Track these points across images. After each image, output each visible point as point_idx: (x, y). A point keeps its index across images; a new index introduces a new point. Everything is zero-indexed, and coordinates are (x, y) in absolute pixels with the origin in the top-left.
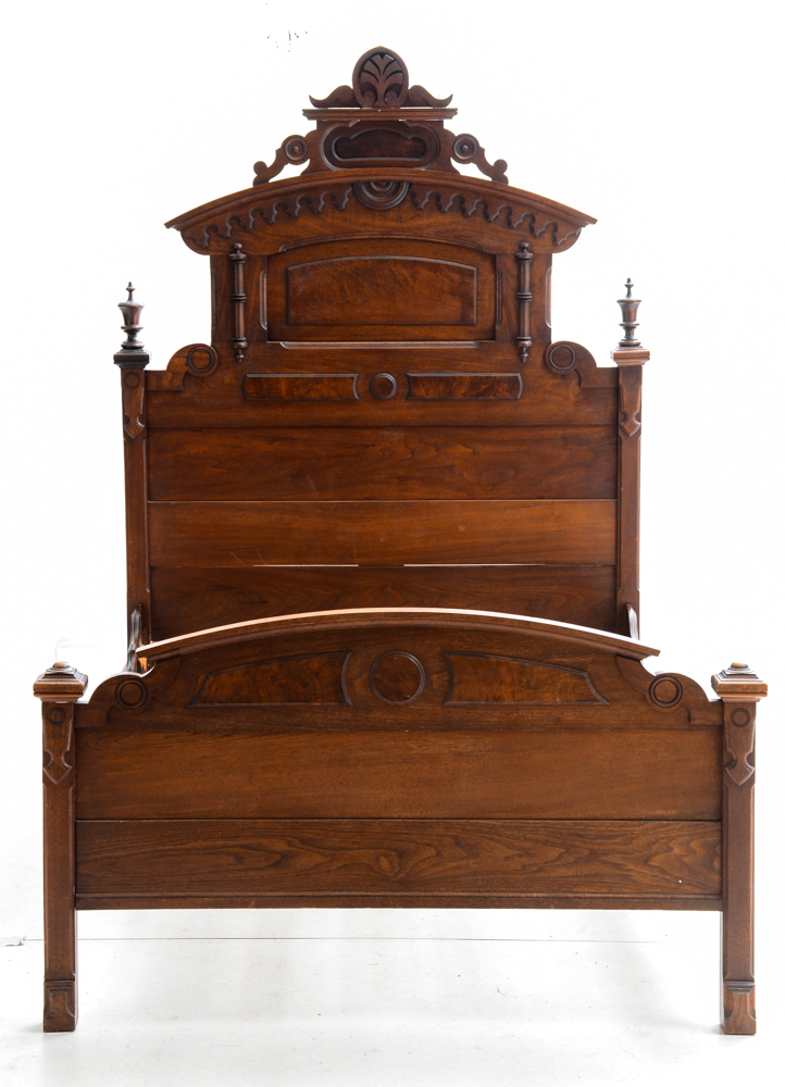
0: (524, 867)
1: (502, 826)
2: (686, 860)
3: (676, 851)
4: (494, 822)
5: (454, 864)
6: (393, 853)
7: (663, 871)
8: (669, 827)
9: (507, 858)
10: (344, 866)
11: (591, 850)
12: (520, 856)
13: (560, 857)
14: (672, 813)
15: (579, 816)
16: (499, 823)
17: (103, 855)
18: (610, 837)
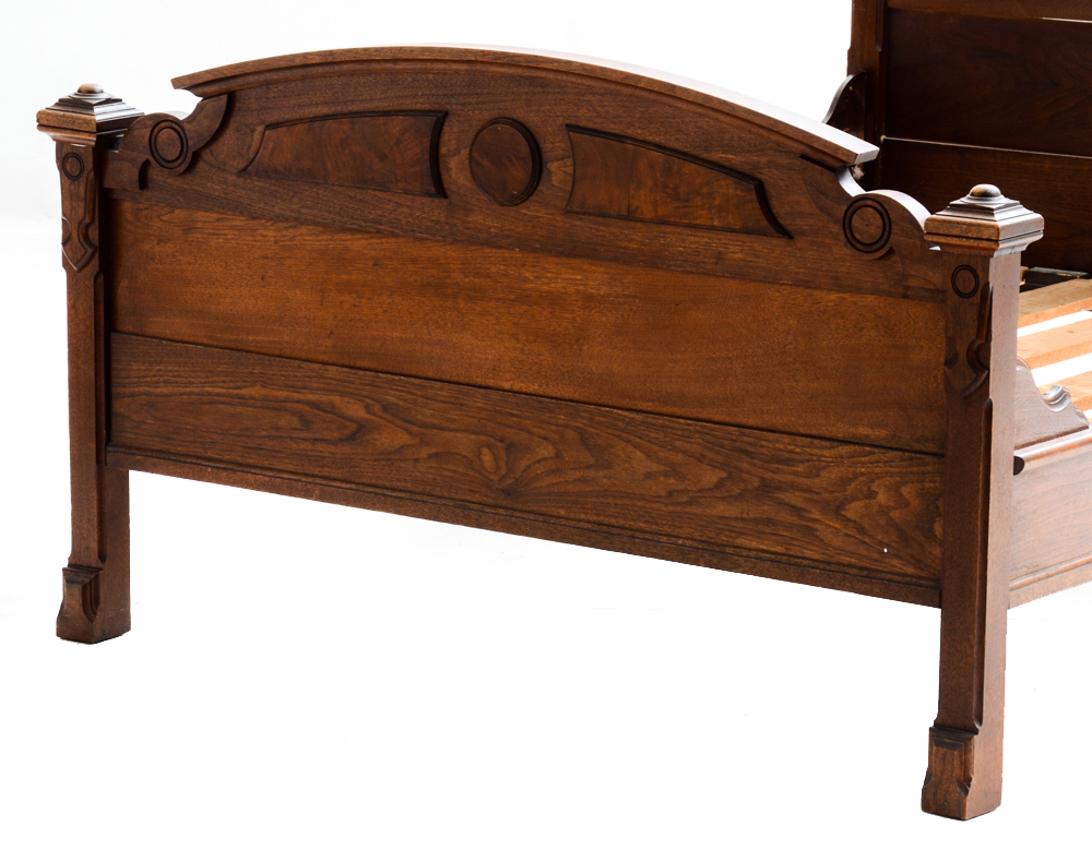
0: (670, 493)
1: (643, 423)
2: (895, 515)
3: (882, 498)
4: (632, 415)
5: (578, 474)
6: (499, 444)
7: (862, 530)
8: (874, 458)
9: (648, 476)
10: (436, 455)
11: (763, 479)
12: (666, 475)
13: (720, 484)
14: (880, 434)
15: (751, 422)
16: (639, 417)
17: (141, 389)
18: (788, 462)
